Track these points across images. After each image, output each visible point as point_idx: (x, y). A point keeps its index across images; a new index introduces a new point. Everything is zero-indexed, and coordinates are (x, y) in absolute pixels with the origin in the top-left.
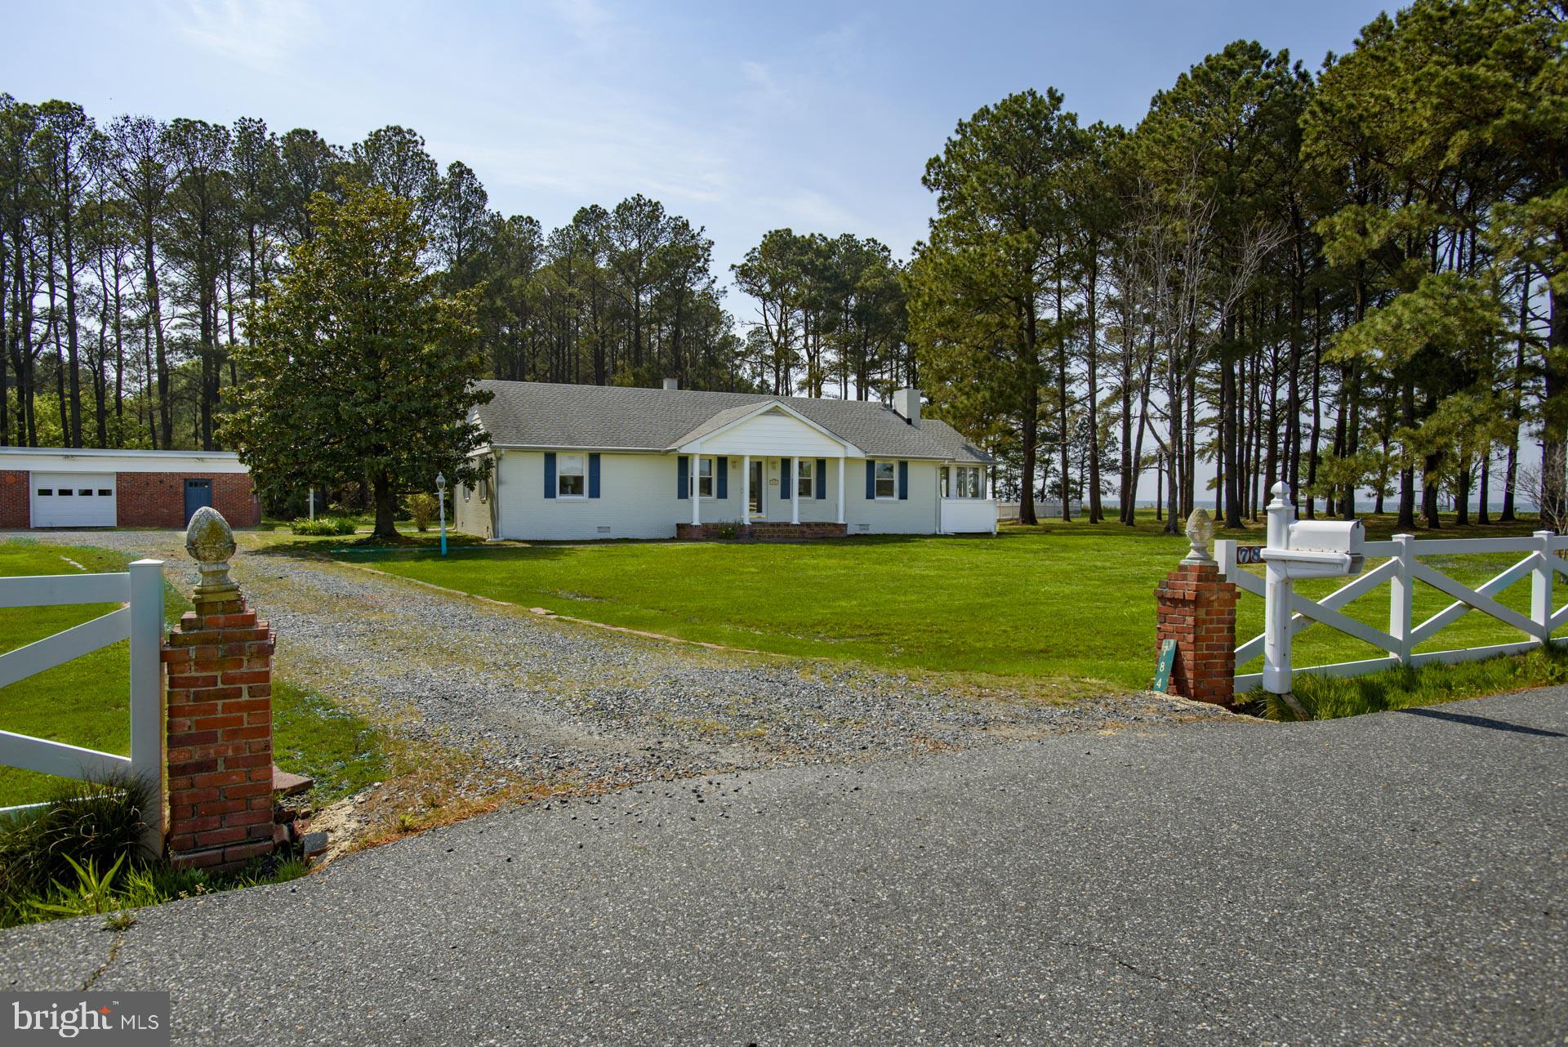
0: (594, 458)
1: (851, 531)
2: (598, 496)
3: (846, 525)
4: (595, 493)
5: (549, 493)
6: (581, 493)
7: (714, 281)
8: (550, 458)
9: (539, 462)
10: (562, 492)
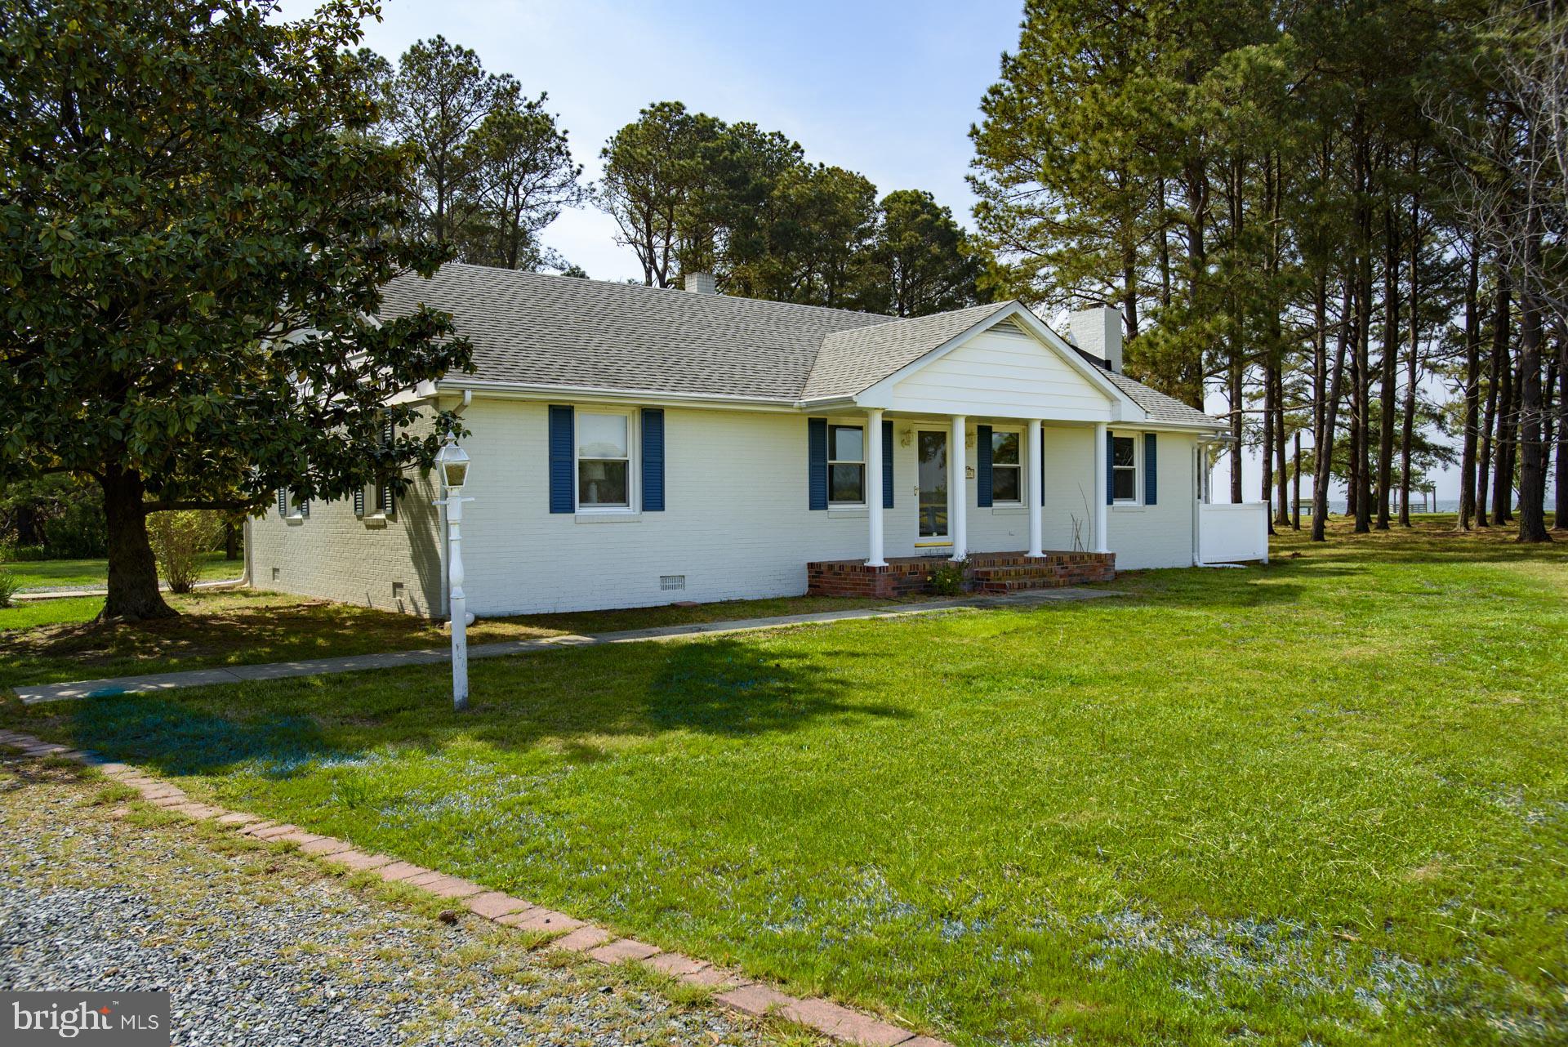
0: (652, 419)
1: (1120, 565)
2: (660, 506)
3: (1113, 556)
4: (654, 499)
5: (561, 502)
6: (622, 498)
7: (579, 172)
8: (562, 418)
9: (539, 427)
10: (584, 499)
